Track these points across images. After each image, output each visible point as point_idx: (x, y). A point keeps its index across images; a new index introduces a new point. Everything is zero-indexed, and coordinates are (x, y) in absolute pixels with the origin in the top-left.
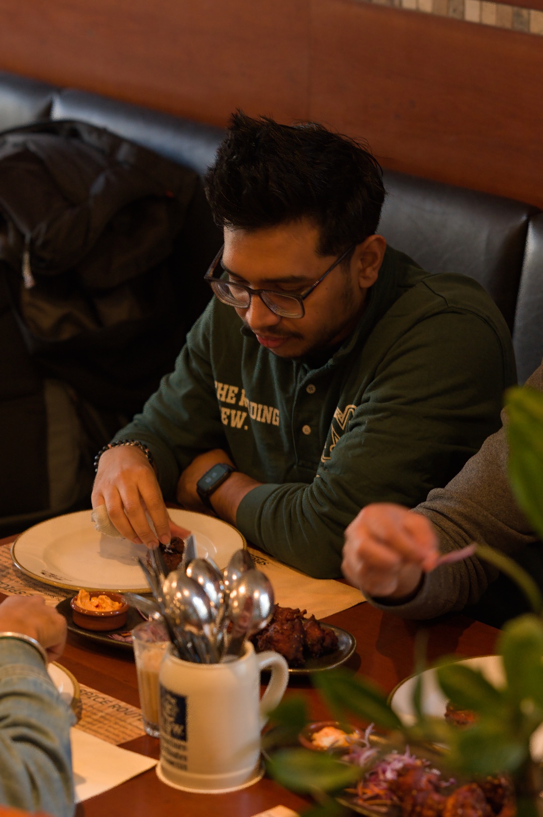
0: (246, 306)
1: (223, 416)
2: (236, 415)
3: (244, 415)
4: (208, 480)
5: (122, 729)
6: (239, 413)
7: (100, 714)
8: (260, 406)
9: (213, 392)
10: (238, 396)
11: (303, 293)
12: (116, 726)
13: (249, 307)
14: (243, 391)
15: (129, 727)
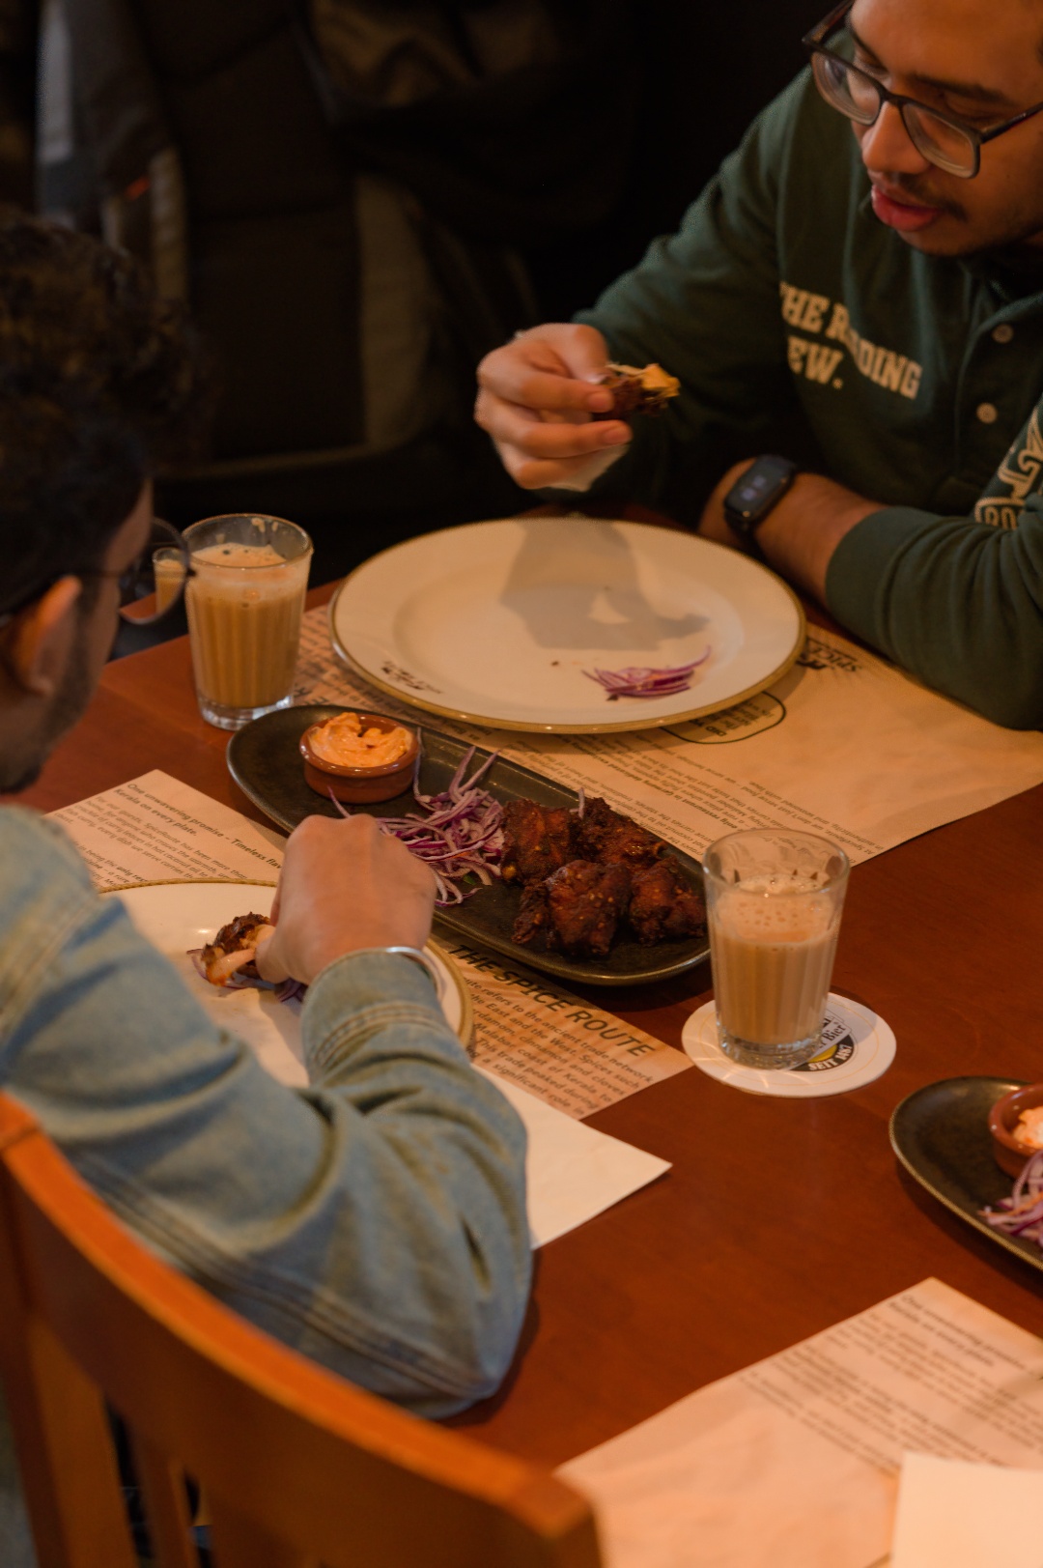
0: (868, 122)
1: (793, 355)
2: (818, 356)
3: (837, 356)
4: (749, 494)
5: (601, 1074)
6: (826, 351)
7: (553, 1035)
8: (882, 352)
9: (779, 301)
10: (827, 318)
11: (985, 130)
12: (587, 1067)
13: (873, 124)
14: (840, 311)
15: (612, 1067)
